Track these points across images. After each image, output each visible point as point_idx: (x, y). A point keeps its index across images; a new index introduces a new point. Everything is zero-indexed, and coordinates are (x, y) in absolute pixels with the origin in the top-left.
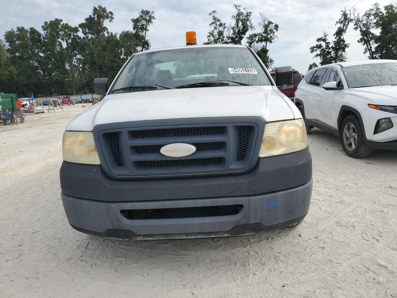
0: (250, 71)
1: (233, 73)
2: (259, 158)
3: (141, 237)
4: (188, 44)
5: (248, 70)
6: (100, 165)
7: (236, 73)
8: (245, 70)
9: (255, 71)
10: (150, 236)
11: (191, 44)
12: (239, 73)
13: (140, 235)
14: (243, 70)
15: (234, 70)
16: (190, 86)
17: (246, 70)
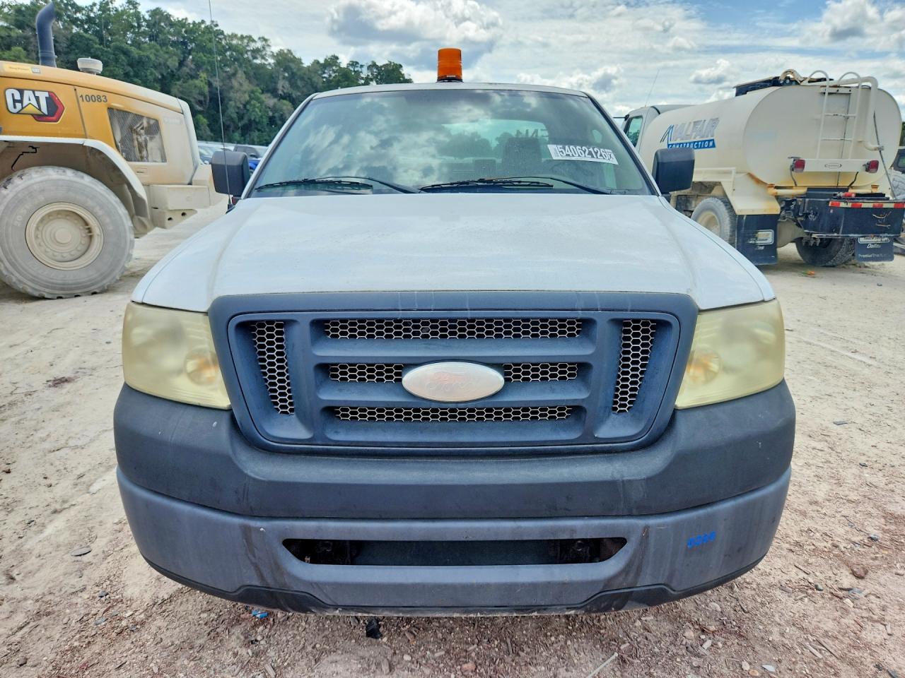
0: (601, 155)
1: (560, 158)
2: (675, 410)
3: (338, 611)
4: (441, 79)
5: (596, 153)
6: (229, 410)
7: (568, 158)
8: (587, 152)
9: (612, 155)
10: (364, 609)
11: (450, 80)
12: (573, 159)
13: (336, 607)
14: (585, 152)
15: (562, 152)
16: (455, 185)
17: (590, 153)
